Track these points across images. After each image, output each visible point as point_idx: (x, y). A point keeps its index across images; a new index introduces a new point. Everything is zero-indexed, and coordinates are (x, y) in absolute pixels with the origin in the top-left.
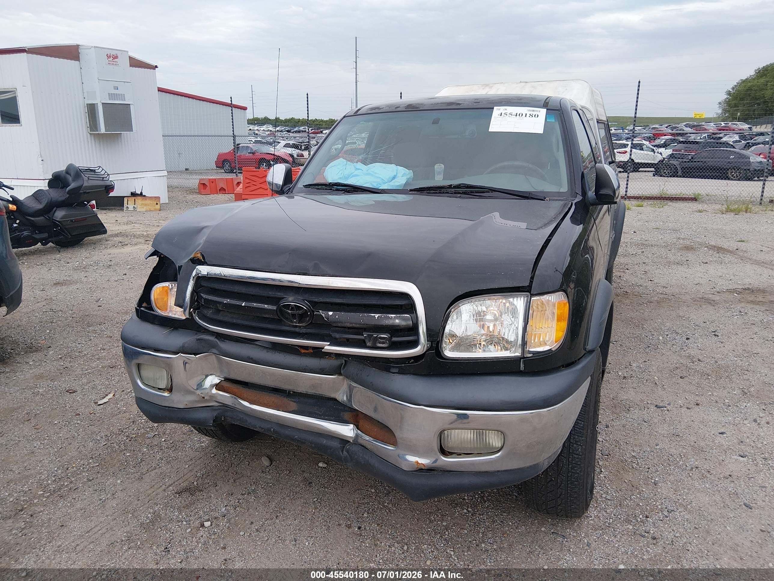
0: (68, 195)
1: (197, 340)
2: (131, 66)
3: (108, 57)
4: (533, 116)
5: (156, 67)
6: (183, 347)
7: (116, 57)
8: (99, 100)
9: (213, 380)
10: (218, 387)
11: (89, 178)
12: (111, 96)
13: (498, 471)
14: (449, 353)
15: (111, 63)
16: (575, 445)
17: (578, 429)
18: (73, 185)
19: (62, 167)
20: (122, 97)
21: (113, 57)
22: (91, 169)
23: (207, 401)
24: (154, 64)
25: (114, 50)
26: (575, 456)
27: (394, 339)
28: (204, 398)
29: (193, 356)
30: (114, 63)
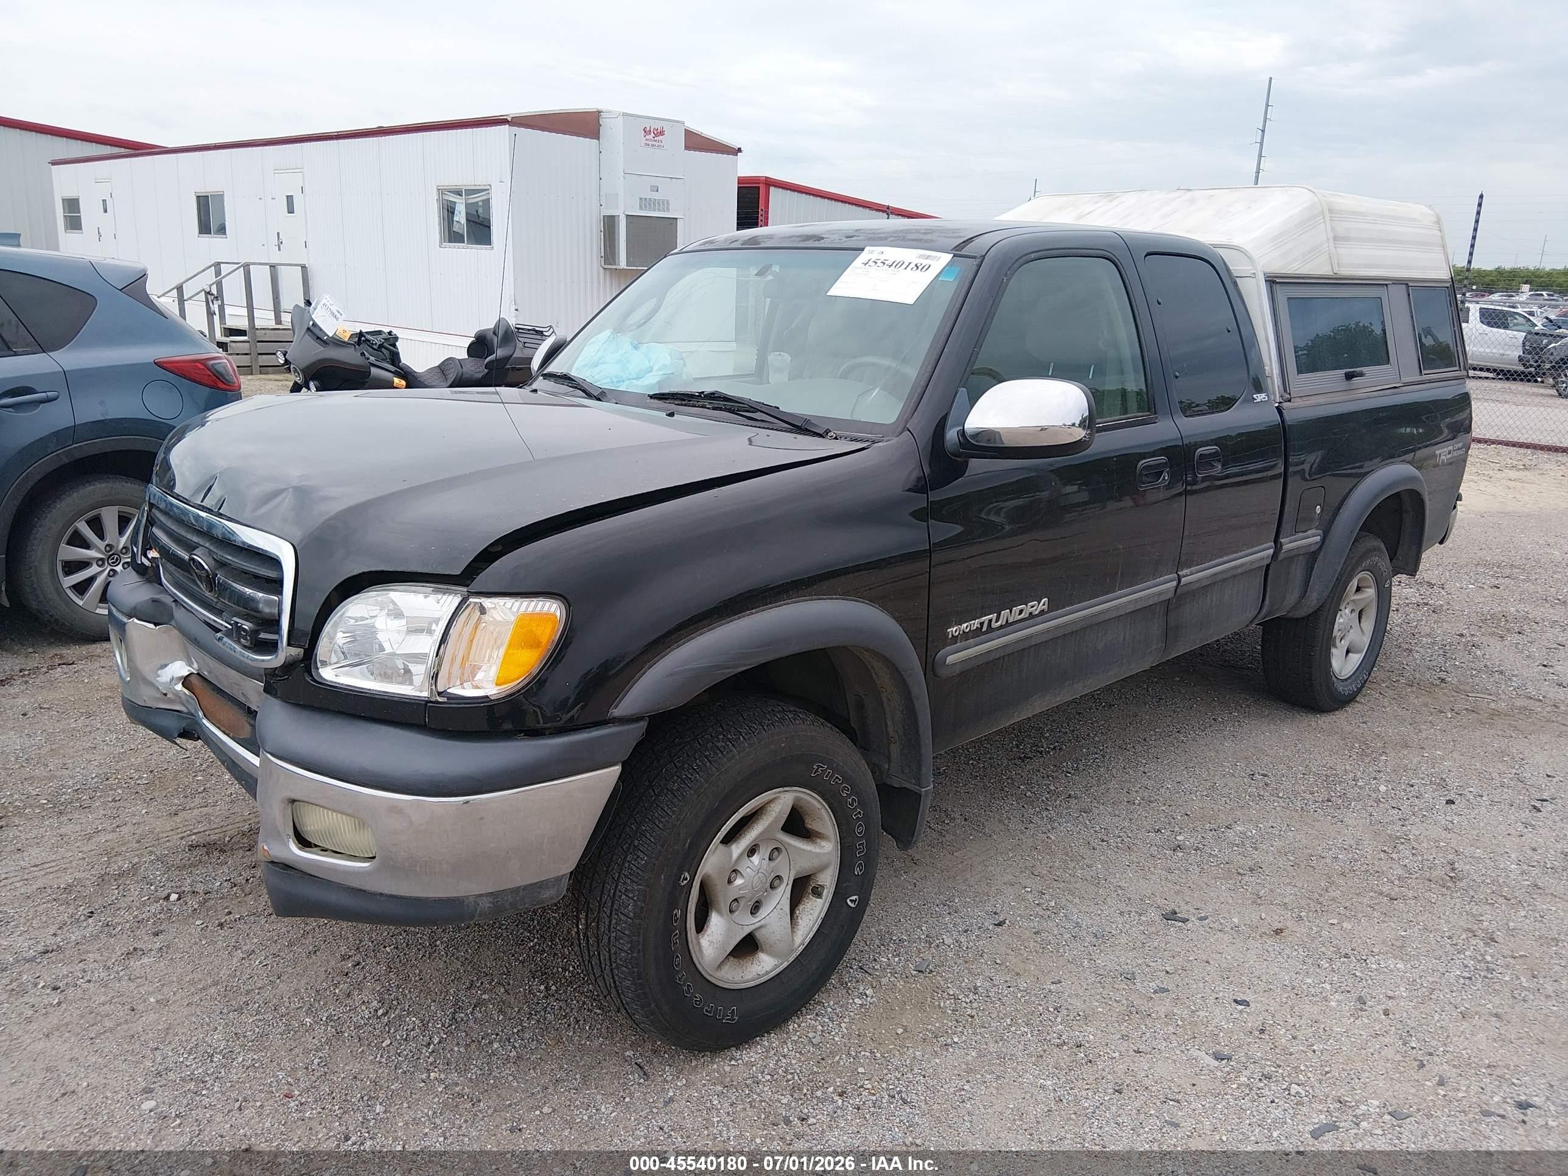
0: (486, 371)
1: (153, 601)
2: (687, 148)
3: (646, 132)
4: (920, 268)
5: (739, 150)
6: (135, 608)
7: (662, 133)
8: (621, 212)
9: (180, 669)
10: (186, 681)
11: (526, 345)
12: (644, 203)
13: (381, 894)
14: (328, 674)
15: (650, 143)
16: (623, 897)
17: (635, 869)
18: (500, 353)
19: (489, 324)
20: (665, 205)
21: (655, 133)
22: (537, 329)
23: (171, 701)
24: (737, 146)
25: (659, 119)
26: (622, 917)
27: (263, 636)
28: (165, 695)
29: (152, 626)
30: (657, 144)
